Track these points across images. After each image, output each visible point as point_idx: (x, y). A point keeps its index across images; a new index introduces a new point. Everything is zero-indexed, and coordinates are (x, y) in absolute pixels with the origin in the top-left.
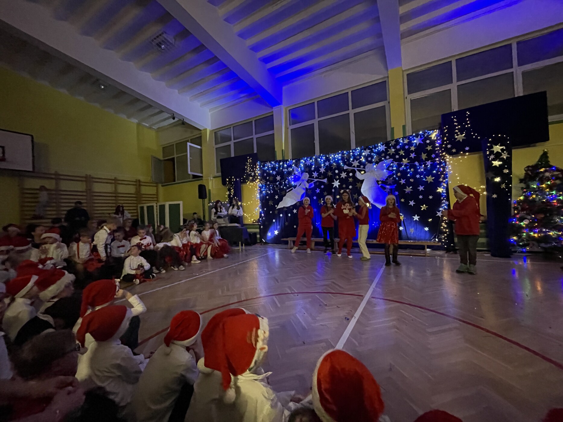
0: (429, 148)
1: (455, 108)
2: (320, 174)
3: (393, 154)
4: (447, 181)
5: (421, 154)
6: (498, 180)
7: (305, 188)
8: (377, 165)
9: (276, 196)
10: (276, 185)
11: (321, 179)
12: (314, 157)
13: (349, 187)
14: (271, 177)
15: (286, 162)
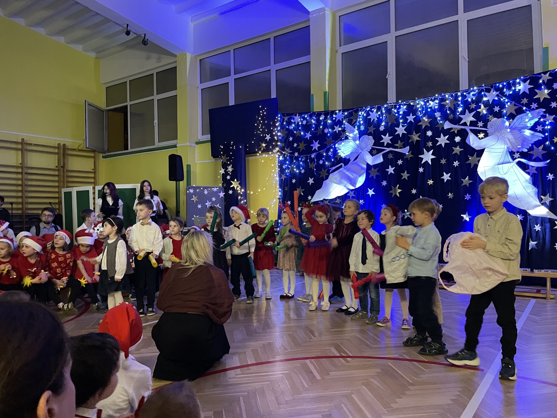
3: (545, 99)
8: (511, 120)
9: (309, 180)
10: (311, 158)
11: (397, 148)
12: (385, 106)
13: (454, 163)
14: (301, 143)
15: (332, 116)
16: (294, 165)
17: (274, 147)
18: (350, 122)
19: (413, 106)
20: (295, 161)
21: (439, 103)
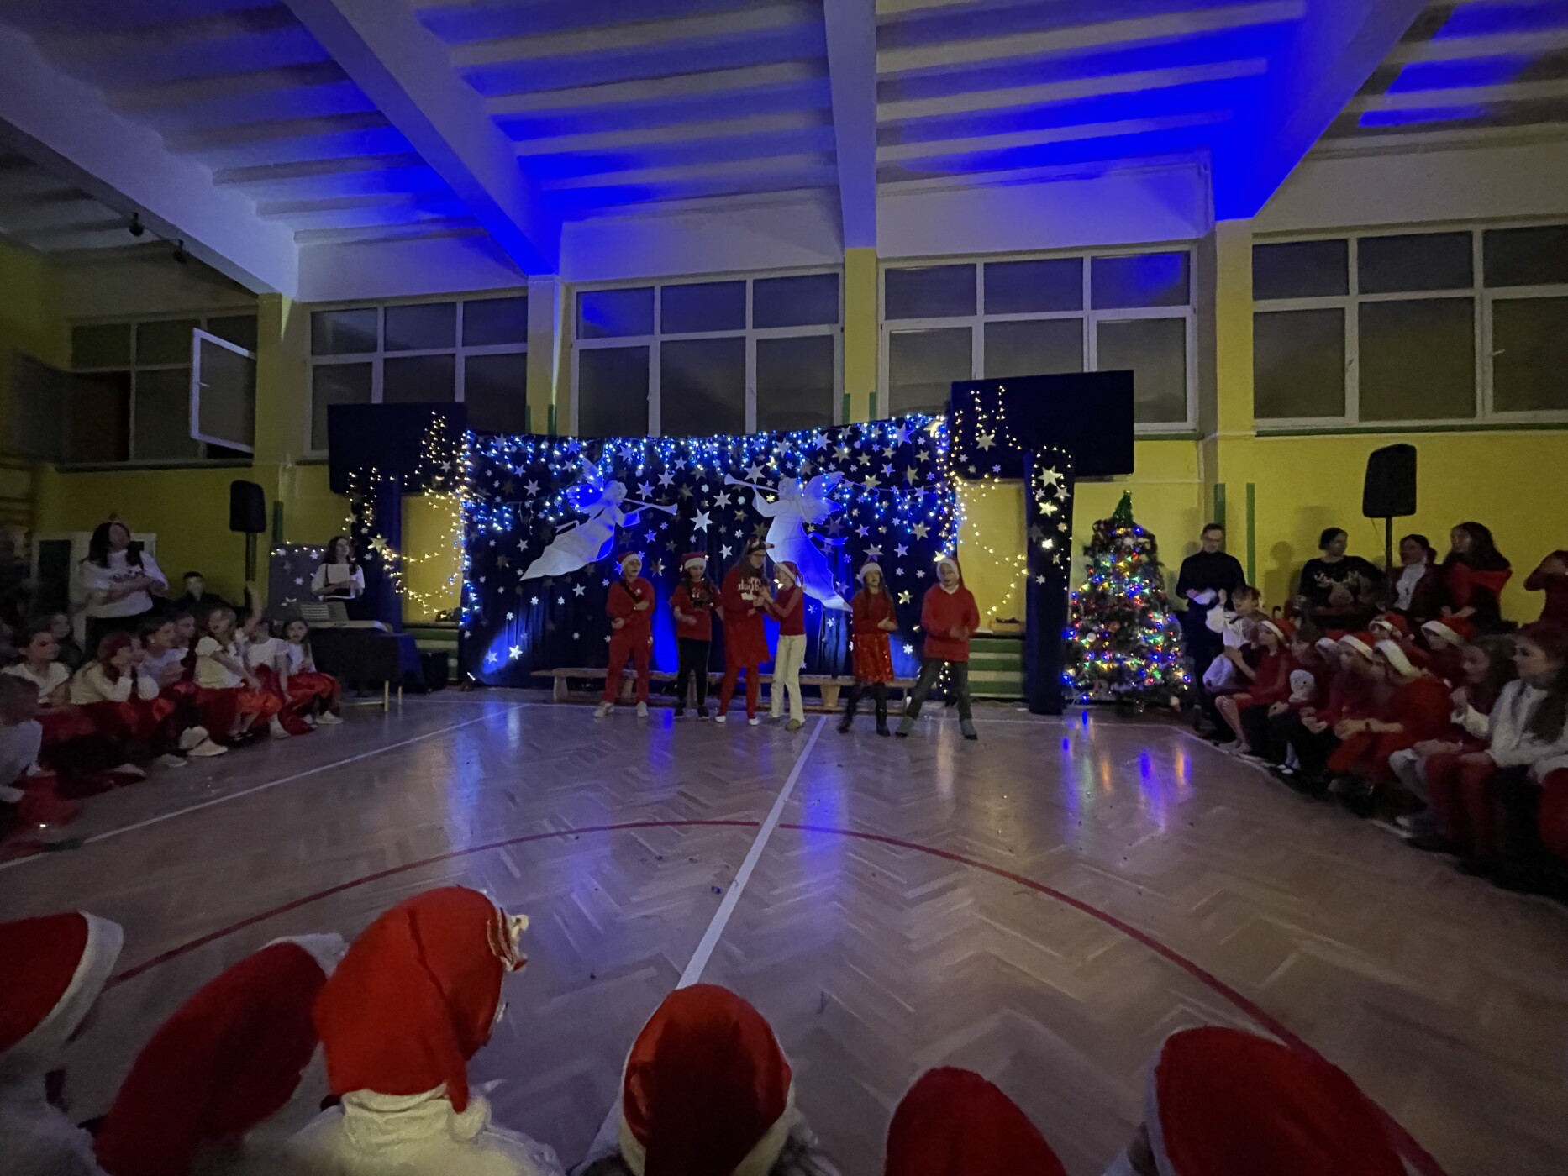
0: (923, 456)
1: (979, 374)
2: (658, 491)
3: (844, 460)
4: (955, 539)
5: (906, 470)
6: (1047, 544)
7: (614, 525)
8: (806, 482)
9: (519, 543)
10: (523, 508)
11: (660, 504)
12: (645, 441)
13: (736, 533)
14: (508, 482)
15: (561, 444)
16: (494, 517)
17: (457, 484)
18: (590, 457)
19: (684, 446)
20: (495, 511)
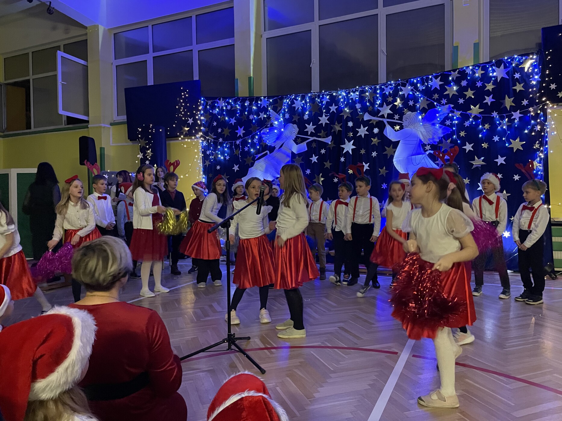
0: (519, 87)
2: (319, 128)
3: (454, 95)
4: (546, 150)
5: (504, 99)
7: (291, 152)
8: (424, 114)
9: (234, 167)
10: (236, 145)
11: (320, 137)
12: (309, 95)
13: (372, 154)
14: (226, 128)
15: (257, 102)
16: (219, 151)
17: (197, 132)
18: (275, 109)
19: (336, 96)
20: (219, 147)
21: (359, 95)
